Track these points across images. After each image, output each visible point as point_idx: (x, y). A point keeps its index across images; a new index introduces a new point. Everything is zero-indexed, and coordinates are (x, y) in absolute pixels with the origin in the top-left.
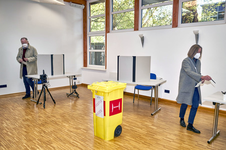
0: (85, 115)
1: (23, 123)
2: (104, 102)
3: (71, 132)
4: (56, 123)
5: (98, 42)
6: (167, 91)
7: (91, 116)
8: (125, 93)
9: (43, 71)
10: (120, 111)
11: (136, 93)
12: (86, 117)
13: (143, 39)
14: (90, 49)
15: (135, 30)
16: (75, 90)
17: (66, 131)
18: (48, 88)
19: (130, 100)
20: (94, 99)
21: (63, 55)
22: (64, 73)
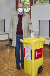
2: (31, 50)
3: (10, 69)
8: (45, 45)
15: (49, 3)
17: (6, 69)
20: (24, 48)
21: (4, 20)
22: (4, 32)
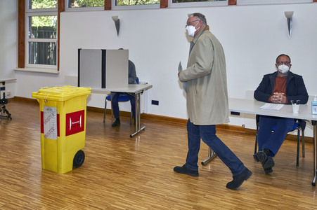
0: (25, 144)
2: (58, 116)
5: (43, 25)
6: (155, 103)
10: (82, 129)
13: (118, 24)
14: (30, 37)
15: (106, 9)
16: (4, 107)
20: (42, 113)
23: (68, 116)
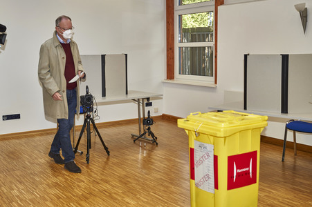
0: (172, 183)
1: (48, 190)
2: (216, 158)
4: (111, 197)
5: (196, 25)
7: (184, 185)
8: (265, 140)
9: (87, 87)
10: (253, 181)
11: (290, 138)
12: (173, 188)
13: (304, 15)
14: (181, 41)
16: (149, 129)
18: (96, 122)
19: (275, 156)
20: (192, 150)
21: (126, 55)
22: (127, 93)
23: (231, 159)
